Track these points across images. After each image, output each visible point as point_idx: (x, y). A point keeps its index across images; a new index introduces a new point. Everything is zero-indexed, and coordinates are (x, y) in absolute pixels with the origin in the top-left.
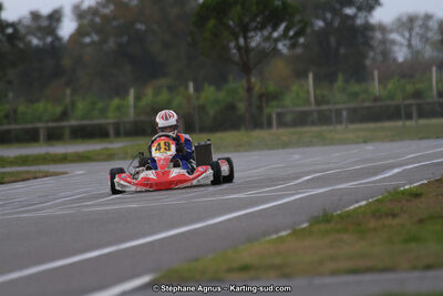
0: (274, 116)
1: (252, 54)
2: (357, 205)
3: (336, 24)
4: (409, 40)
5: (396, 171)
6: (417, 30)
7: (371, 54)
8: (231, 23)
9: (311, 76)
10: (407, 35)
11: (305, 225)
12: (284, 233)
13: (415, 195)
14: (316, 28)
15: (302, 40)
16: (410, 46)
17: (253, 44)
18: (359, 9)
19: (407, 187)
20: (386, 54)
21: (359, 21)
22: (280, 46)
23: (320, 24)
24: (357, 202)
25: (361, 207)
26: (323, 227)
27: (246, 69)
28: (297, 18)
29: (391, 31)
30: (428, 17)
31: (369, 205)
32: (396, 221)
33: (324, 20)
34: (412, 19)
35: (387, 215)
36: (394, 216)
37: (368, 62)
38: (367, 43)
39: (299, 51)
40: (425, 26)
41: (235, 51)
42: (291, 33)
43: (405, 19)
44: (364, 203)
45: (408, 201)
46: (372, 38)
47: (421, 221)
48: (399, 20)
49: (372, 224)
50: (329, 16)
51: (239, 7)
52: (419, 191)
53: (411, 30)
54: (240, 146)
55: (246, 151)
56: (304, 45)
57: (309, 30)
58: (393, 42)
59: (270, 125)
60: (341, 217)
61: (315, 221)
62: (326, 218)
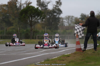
0: (37, 37)
1: (33, 22)
2: (55, 58)
3: (52, 17)
4: (68, 21)
5: (64, 50)
6: (70, 19)
7: (59, 24)
8: (28, 15)
9: (46, 28)
10: (68, 20)
11: (43, 61)
12: (38, 63)
13: (68, 56)
14: (47, 17)
15: (44, 20)
16: (68, 23)
17: (33, 20)
18: (57, 14)
19: (66, 54)
20: (62, 24)
21: (57, 17)
22: (39, 21)
23: (49, 17)
24: (55, 57)
25: (56, 58)
26: (47, 62)
27: (31, 25)
28: (43, 15)
29: (64, 19)
30: (73, 17)
31: (58, 58)
32: (64, 62)
33: (49, 16)
34: (69, 17)
35: (62, 60)
36: (63, 60)
37: (58, 26)
38: (59, 21)
39: (43, 22)
40: (72, 18)
41: (29, 21)
42: (42, 18)
43: (67, 17)
44: (56, 57)
45: (66, 57)
46: (60, 21)
47: (69, 62)
48: (66, 17)
49: (58, 62)
50: (50, 15)
51: (30, 12)
52: (69, 55)
53: (69, 19)
54: (29, 43)
55: (30, 44)
56: (44, 21)
57: (46, 18)
58: (64, 22)
59: (36, 38)
60: (51, 60)
61: (45, 61)
62: (48, 60)
